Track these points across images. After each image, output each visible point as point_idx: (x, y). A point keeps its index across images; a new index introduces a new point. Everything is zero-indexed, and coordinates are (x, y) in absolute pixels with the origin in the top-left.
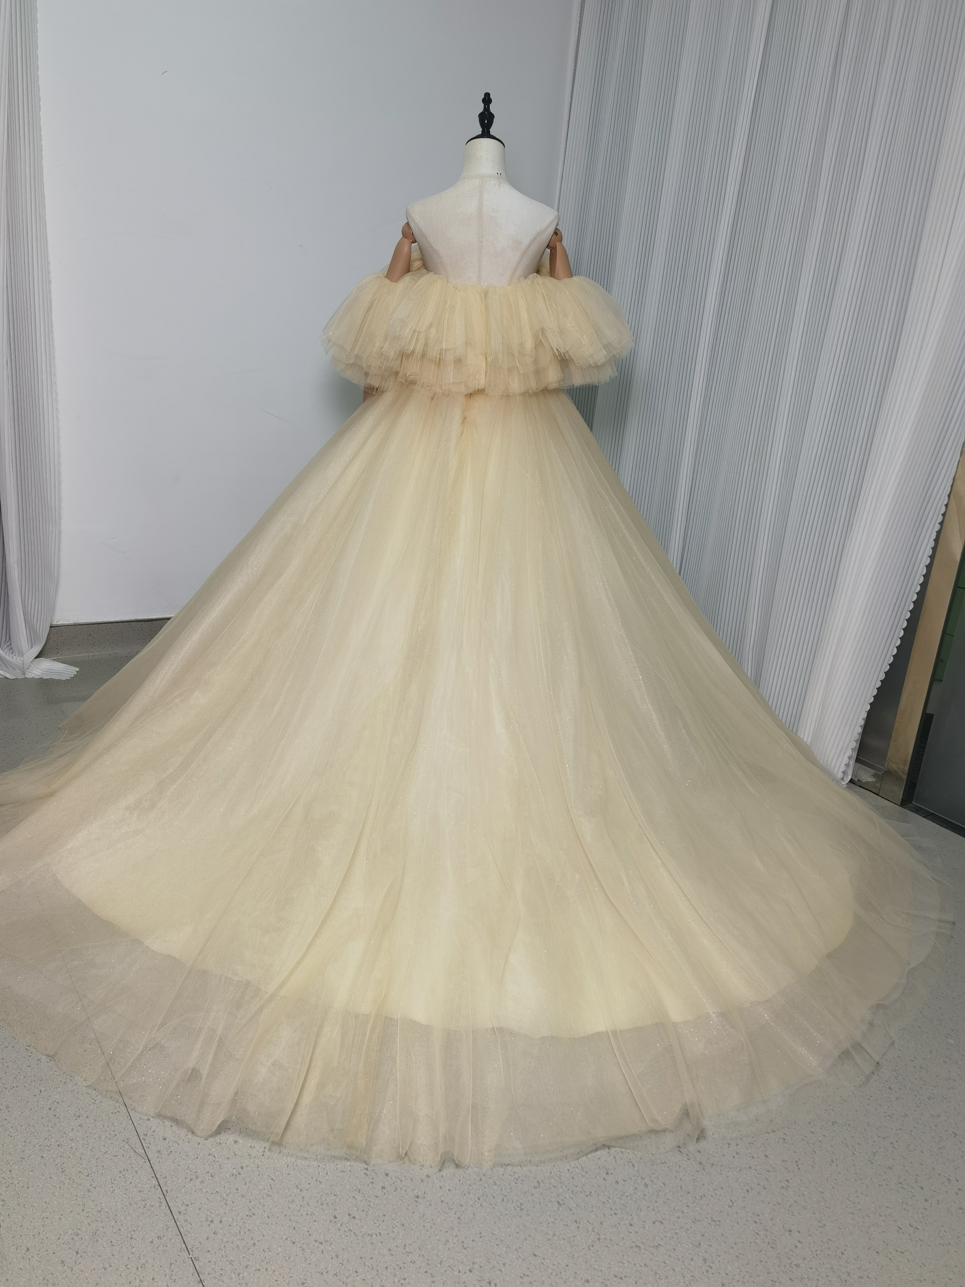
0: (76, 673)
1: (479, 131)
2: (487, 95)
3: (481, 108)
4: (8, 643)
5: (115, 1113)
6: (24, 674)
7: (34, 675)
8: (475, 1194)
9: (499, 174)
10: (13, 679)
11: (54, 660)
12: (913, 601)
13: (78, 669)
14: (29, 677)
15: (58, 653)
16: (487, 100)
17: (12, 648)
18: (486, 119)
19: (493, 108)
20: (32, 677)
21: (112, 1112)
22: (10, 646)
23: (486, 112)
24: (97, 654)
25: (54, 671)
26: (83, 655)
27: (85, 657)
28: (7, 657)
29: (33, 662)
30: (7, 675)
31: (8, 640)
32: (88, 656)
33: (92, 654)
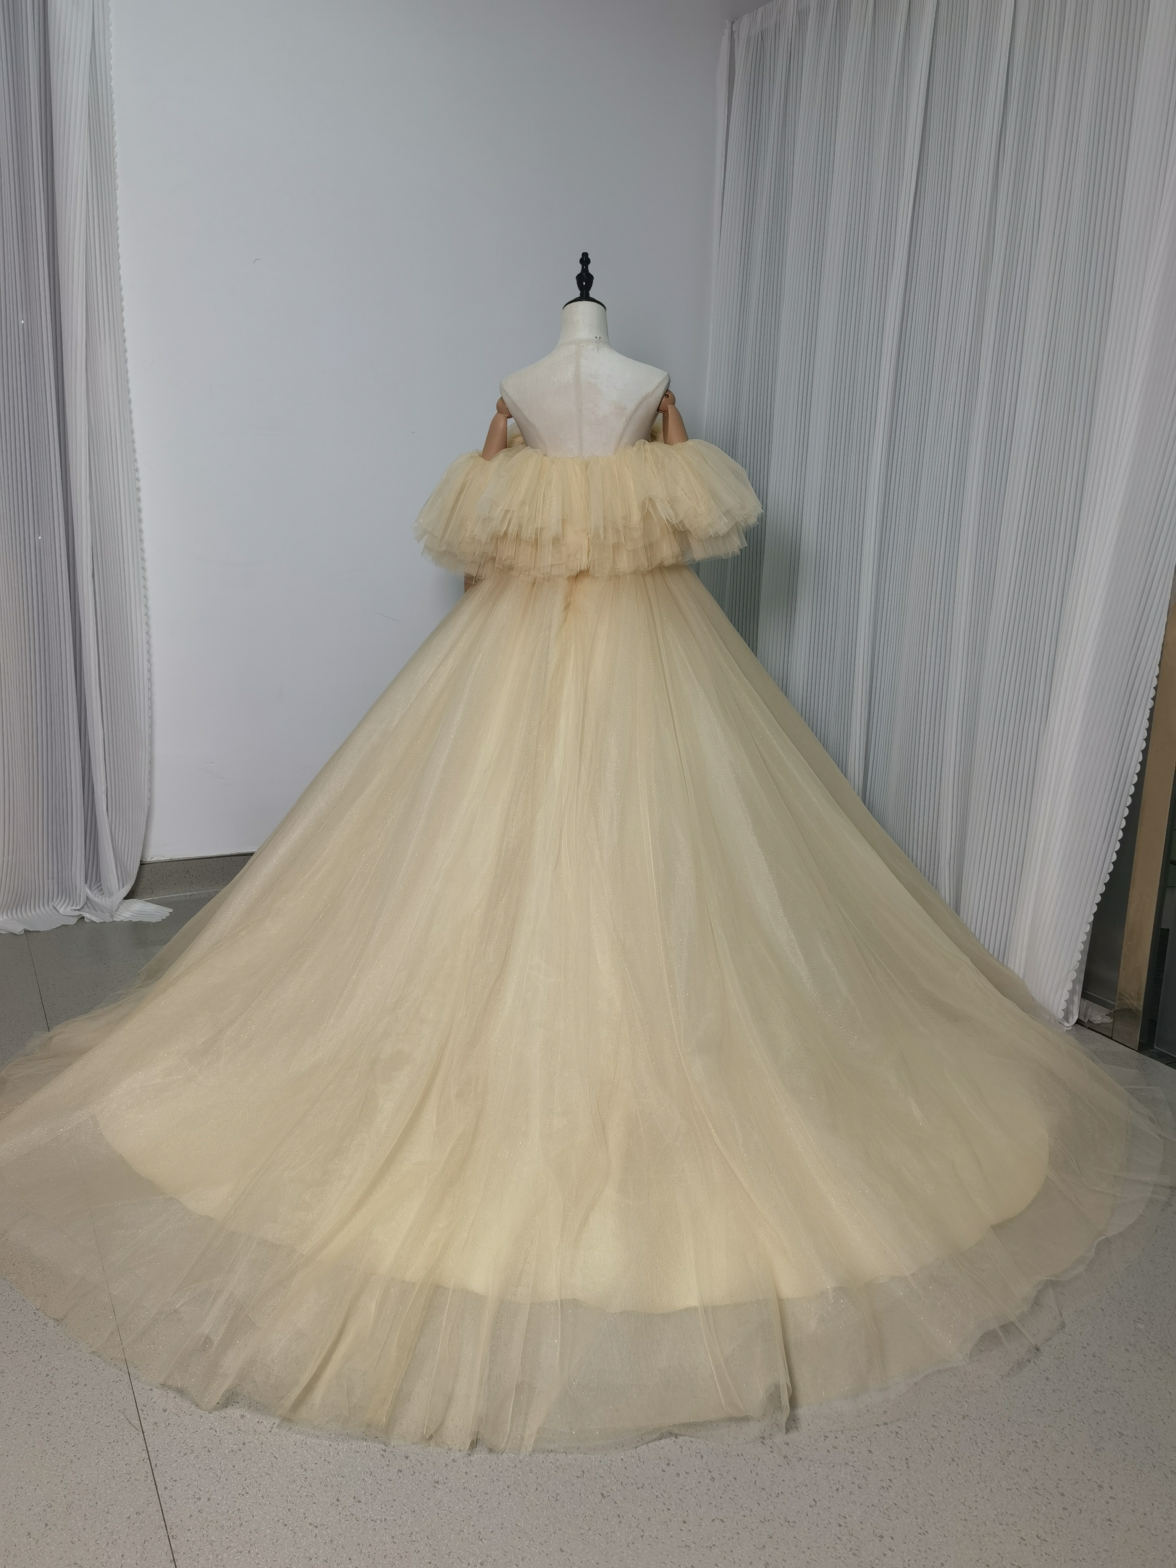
0: (169, 914)
1: (577, 294)
2: (585, 255)
3: (578, 269)
4: (99, 884)
5: (116, 1382)
6: (112, 917)
7: (123, 918)
8: (505, 1482)
9: (598, 338)
10: (101, 922)
11: (148, 901)
13: (171, 910)
14: (118, 920)
15: (152, 893)
16: (585, 260)
17: (102, 890)
19: (591, 269)
20: (120, 920)
21: (113, 1380)
22: (100, 888)
23: (584, 274)
24: (195, 893)
25: (144, 913)
26: (177, 895)
27: (180, 896)
28: (96, 899)
29: (121, 903)
30: (94, 919)
31: (98, 880)
32: (186, 896)
33: (190, 894)
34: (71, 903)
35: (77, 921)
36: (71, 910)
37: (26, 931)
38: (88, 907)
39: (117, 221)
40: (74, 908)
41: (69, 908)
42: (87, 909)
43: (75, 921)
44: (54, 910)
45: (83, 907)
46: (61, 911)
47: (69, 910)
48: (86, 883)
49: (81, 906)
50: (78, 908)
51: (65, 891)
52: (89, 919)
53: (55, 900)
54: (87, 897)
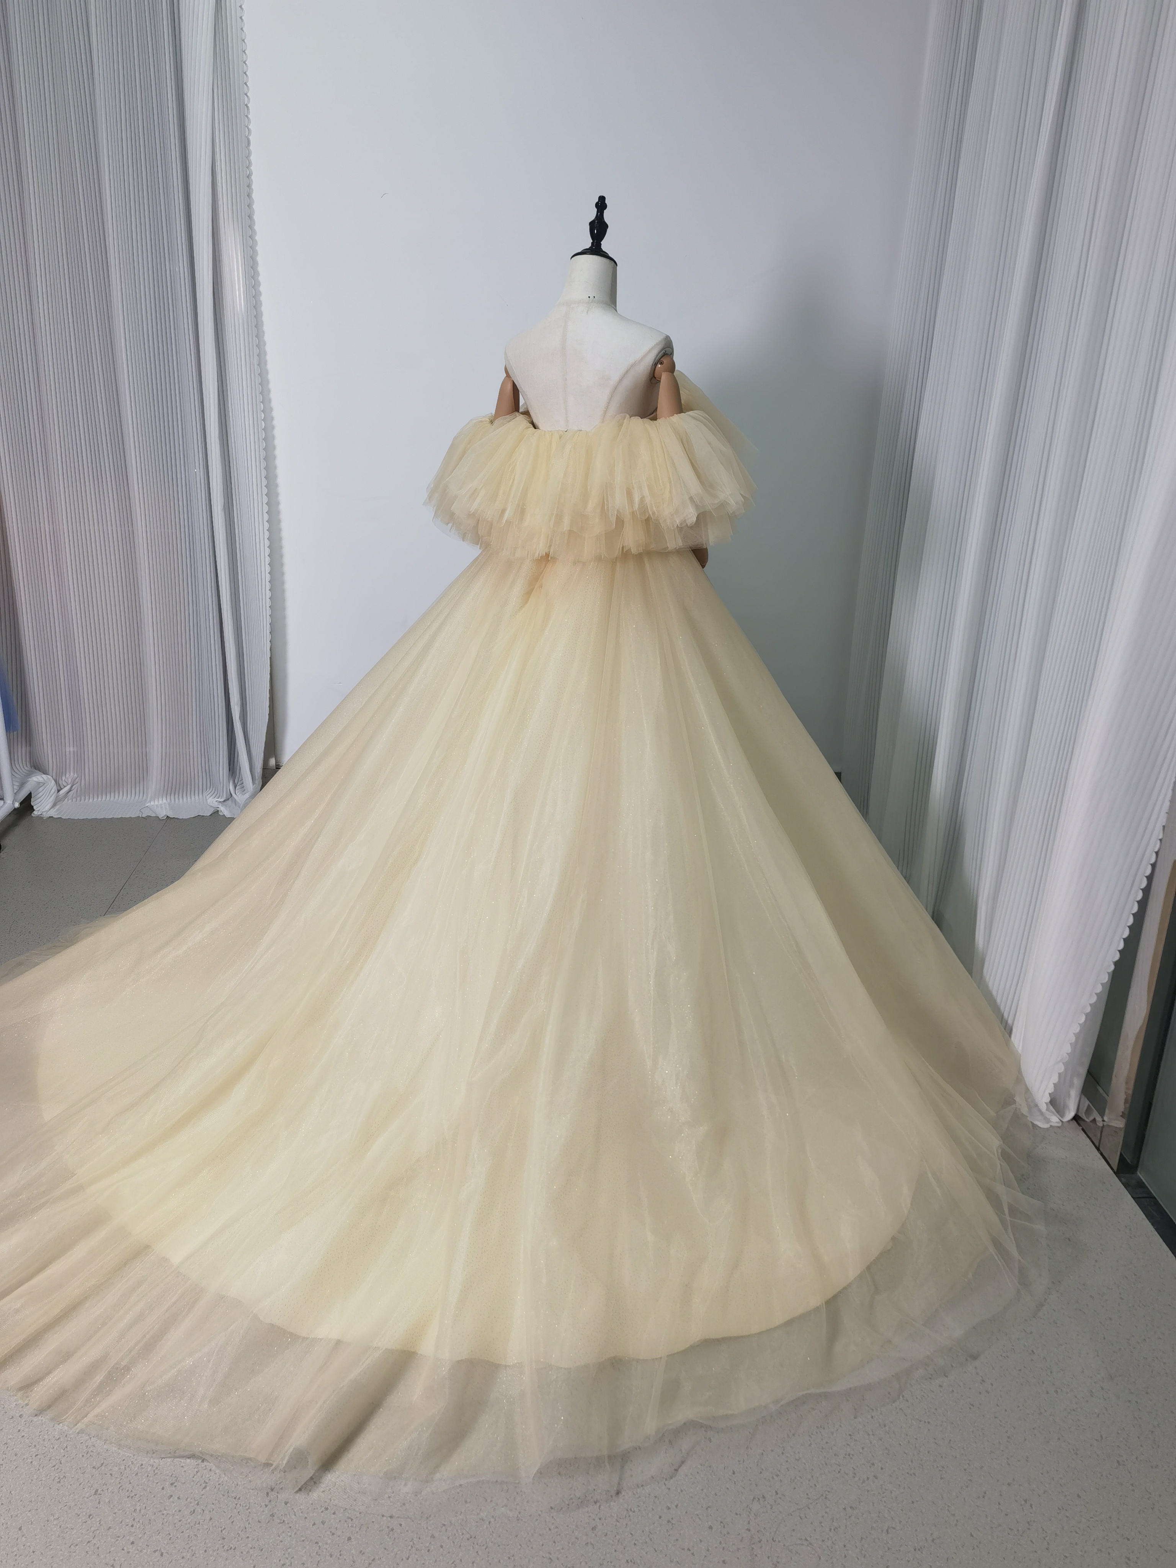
2: (602, 199)
3: (592, 214)
4: (241, 781)
9: (592, 297)
12: (1129, 925)
16: (601, 205)
18: (598, 228)
19: (607, 216)
22: (242, 785)
23: (596, 221)
28: (234, 795)
31: (241, 778)
34: (218, 794)
35: (212, 813)
36: (216, 801)
37: (168, 817)
38: (230, 800)
40: (219, 800)
44: (205, 799)
45: (226, 800)
46: (209, 801)
48: (232, 778)
49: (224, 799)
50: (222, 800)
51: (214, 784)
53: (208, 790)
54: (230, 791)
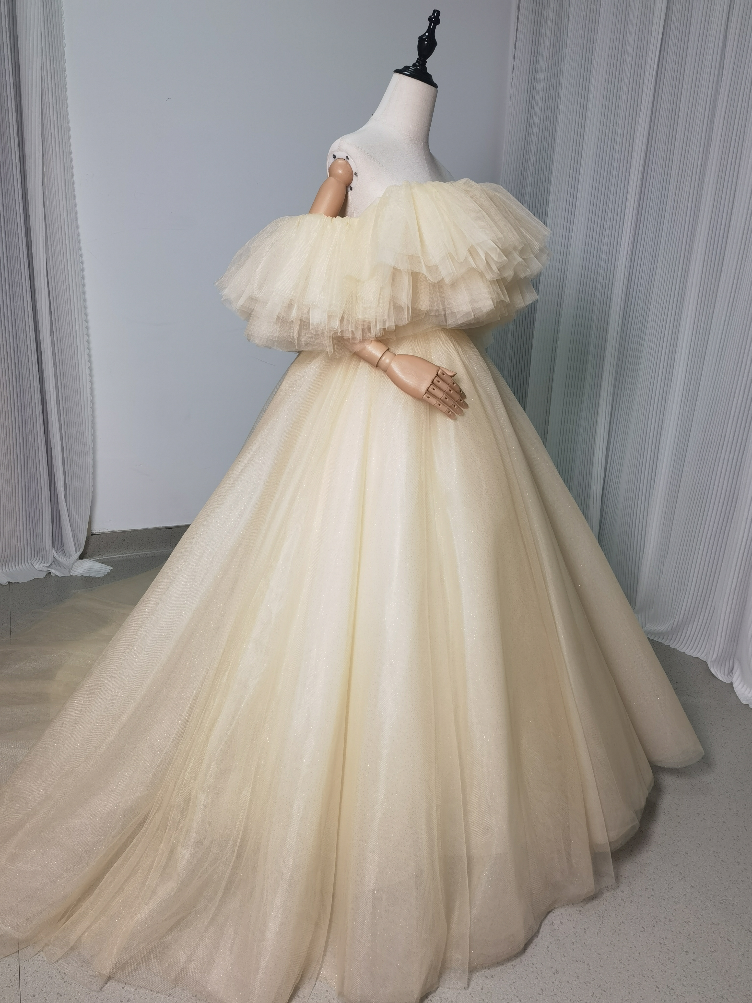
0: (109, 571)
2: (436, 13)
4: (62, 548)
5: (9, 987)
6: (70, 572)
7: (78, 573)
10: (62, 577)
11: (96, 561)
13: (111, 568)
14: (74, 575)
15: (100, 554)
16: (435, 19)
17: (65, 552)
20: (76, 575)
21: (7, 985)
22: (63, 551)
23: (429, 36)
24: (130, 555)
25: (92, 570)
26: (117, 556)
27: (119, 557)
28: (60, 559)
29: (75, 562)
30: (58, 574)
31: (62, 545)
32: (123, 557)
33: (126, 555)
34: (43, 561)
35: (46, 575)
37: (9, 582)
38: (55, 563)
39: (65, 71)
40: (44, 565)
41: (42, 565)
42: (54, 566)
43: (45, 574)
44: (31, 566)
45: (51, 564)
46: (36, 567)
47: (42, 567)
48: (54, 546)
49: (50, 563)
50: (48, 565)
51: (39, 553)
52: (54, 574)
54: (54, 557)
